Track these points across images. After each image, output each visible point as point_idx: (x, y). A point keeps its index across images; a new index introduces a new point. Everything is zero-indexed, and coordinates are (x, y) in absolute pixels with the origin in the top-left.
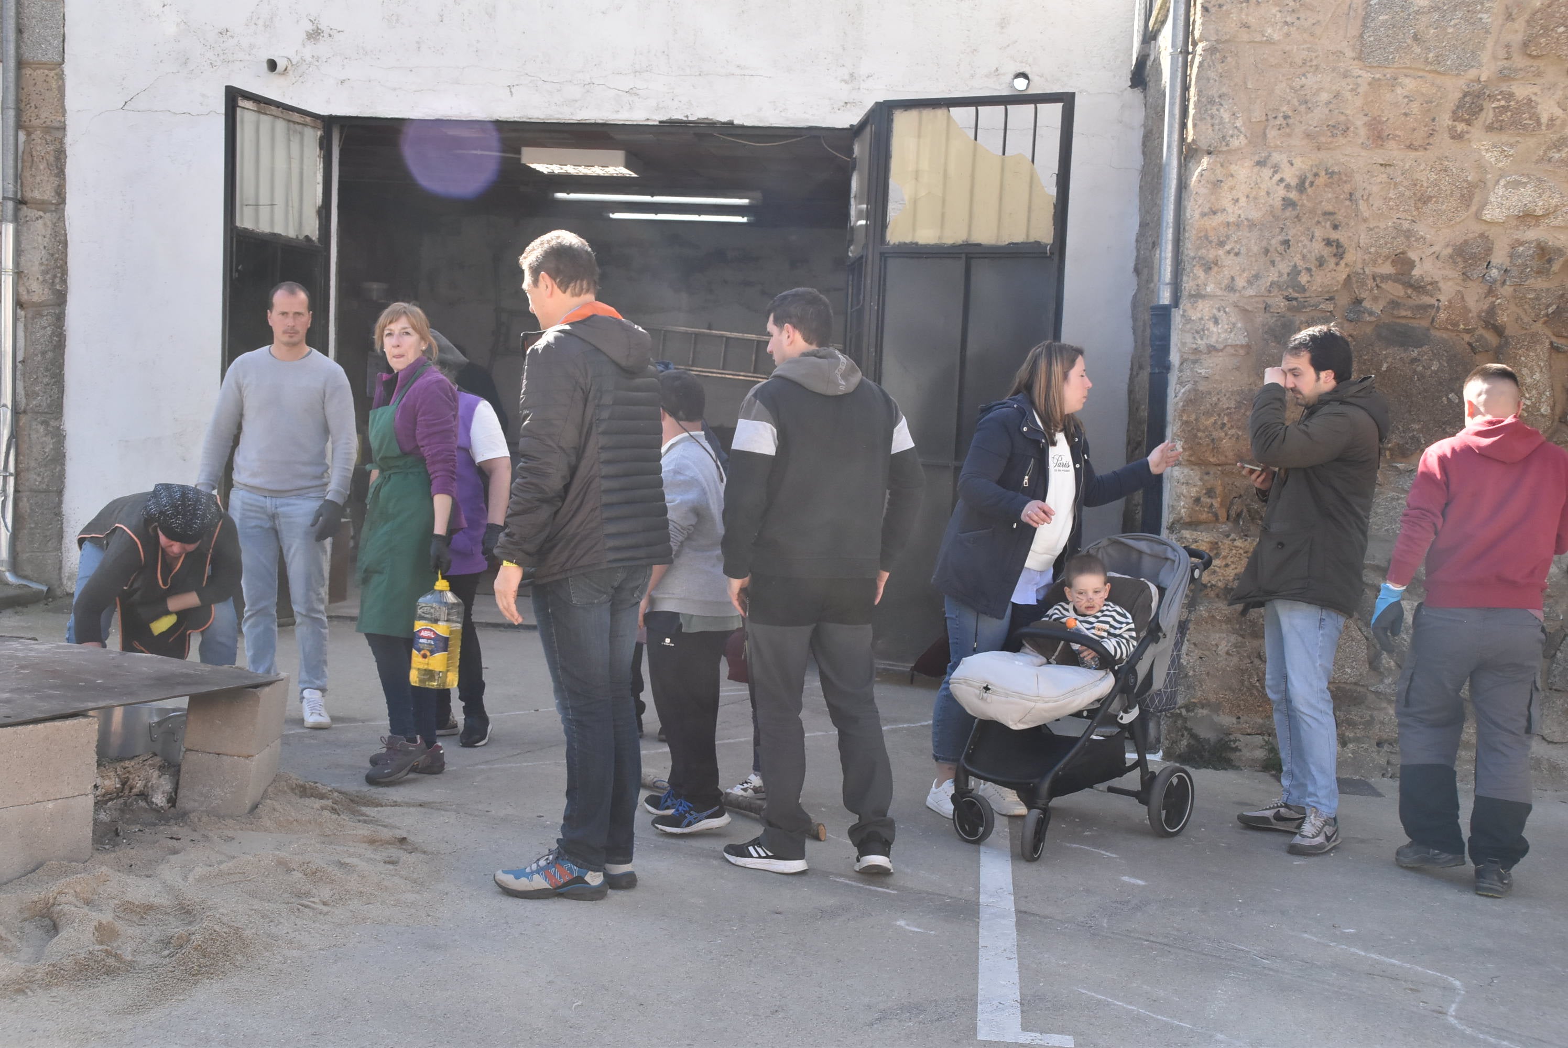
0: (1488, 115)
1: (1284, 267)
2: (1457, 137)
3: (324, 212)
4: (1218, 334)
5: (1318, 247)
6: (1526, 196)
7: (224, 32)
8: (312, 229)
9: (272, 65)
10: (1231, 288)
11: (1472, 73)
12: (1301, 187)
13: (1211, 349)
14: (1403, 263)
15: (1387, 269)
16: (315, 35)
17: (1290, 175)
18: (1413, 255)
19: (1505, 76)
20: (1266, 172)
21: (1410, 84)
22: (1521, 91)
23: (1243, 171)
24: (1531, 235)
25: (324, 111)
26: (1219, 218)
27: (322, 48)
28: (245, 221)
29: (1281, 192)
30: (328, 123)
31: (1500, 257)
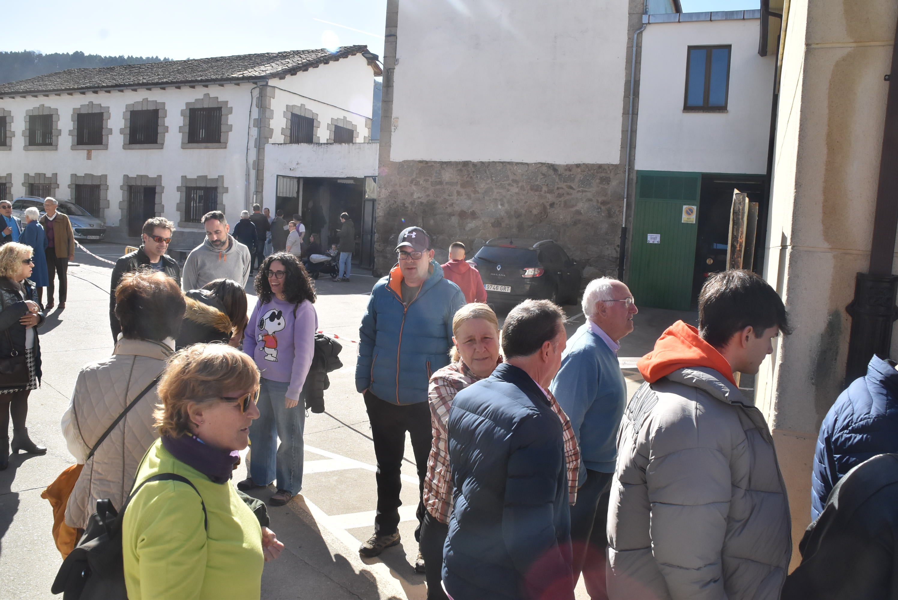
0: (414, 183)
1: (388, 204)
2: (410, 186)
3: (298, 192)
4: (380, 214)
5: (393, 202)
6: (419, 195)
7: (285, 164)
8: (295, 195)
9: (291, 169)
10: (382, 207)
11: (412, 177)
12: (391, 193)
13: (380, 216)
14: (404, 204)
15: (402, 205)
16: (298, 164)
17: (389, 191)
18: (405, 203)
19: (416, 177)
20: (386, 191)
21: (404, 178)
22: (418, 180)
23: (383, 190)
24: (420, 200)
25: (298, 176)
26: (380, 197)
27: (298, 166)
28: (278, 195)
29: (388, 193)
30: (299, 179)
31: (416, 203)
